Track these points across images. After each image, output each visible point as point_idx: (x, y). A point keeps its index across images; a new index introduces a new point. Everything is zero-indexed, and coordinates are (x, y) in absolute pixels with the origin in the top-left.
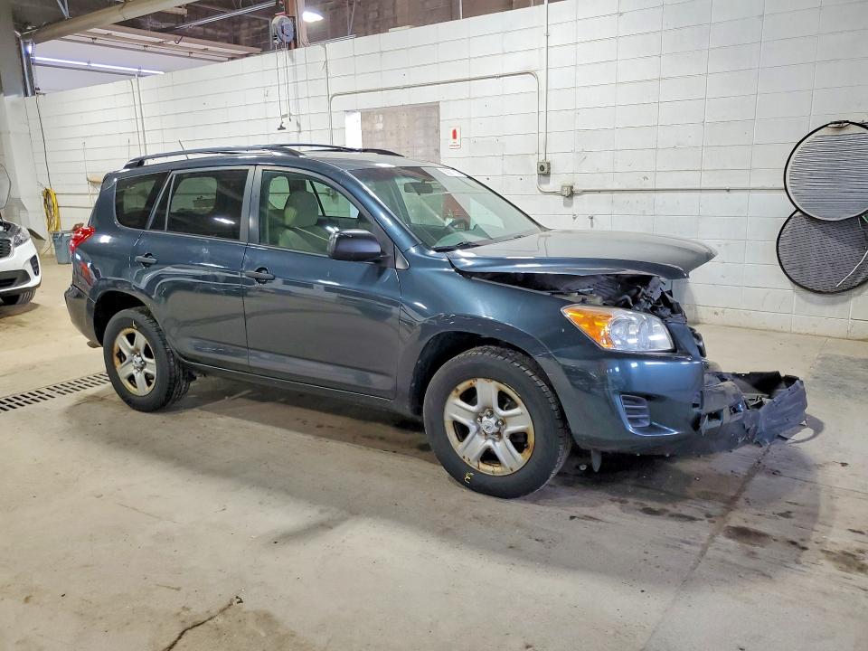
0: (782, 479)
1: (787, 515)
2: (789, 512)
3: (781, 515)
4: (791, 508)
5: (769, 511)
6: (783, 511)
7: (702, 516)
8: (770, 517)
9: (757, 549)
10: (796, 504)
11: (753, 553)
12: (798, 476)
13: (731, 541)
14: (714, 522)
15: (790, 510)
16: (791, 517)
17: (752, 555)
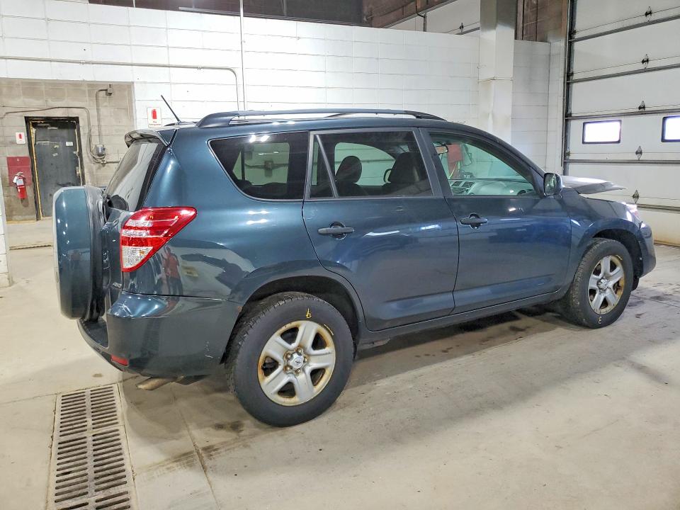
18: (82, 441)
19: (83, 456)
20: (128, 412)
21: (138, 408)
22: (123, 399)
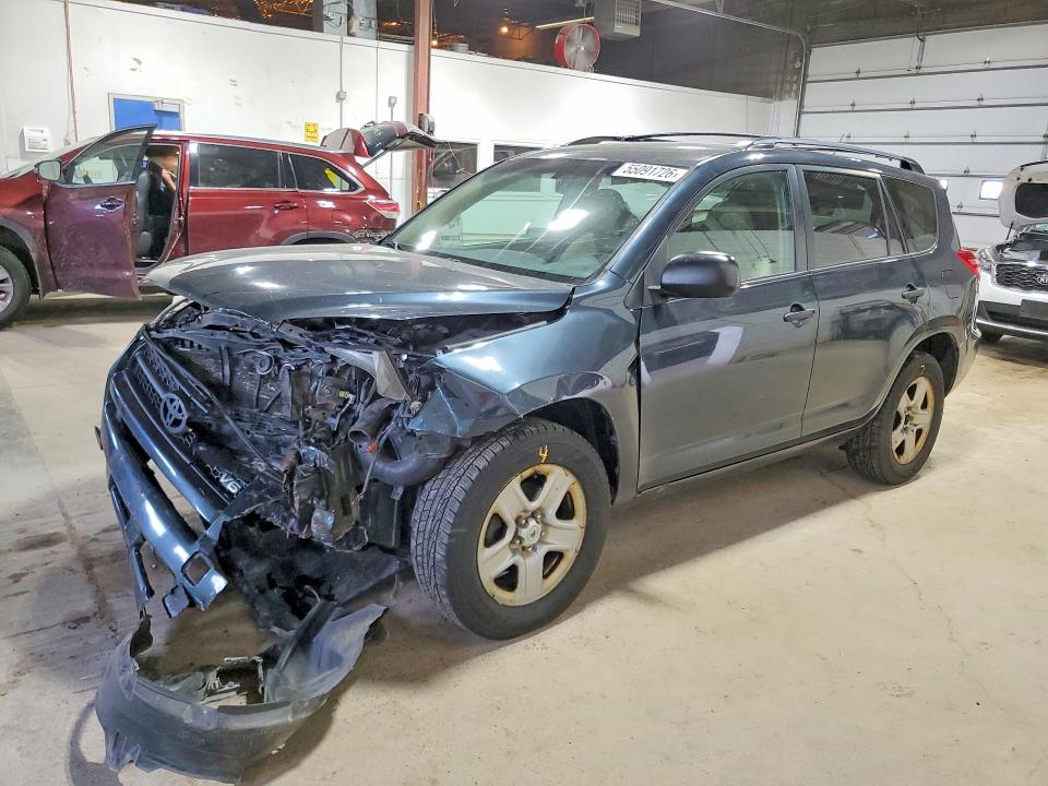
0: (59, 618)
1: (16, 578)
2: (15, 582)
3: (22, 575)
4: (16, 588)
5: (39, 572)
6: (24, 579)
7: (101, 537)
8: (33, 566)
9: (22, 536)
10: (16, 594)
11: (22, 532)
12: (42, 636)
13: (51, 531)
14: (83, 538)
15: (18, 584)
16: (10, 577)
17: (22, 531)
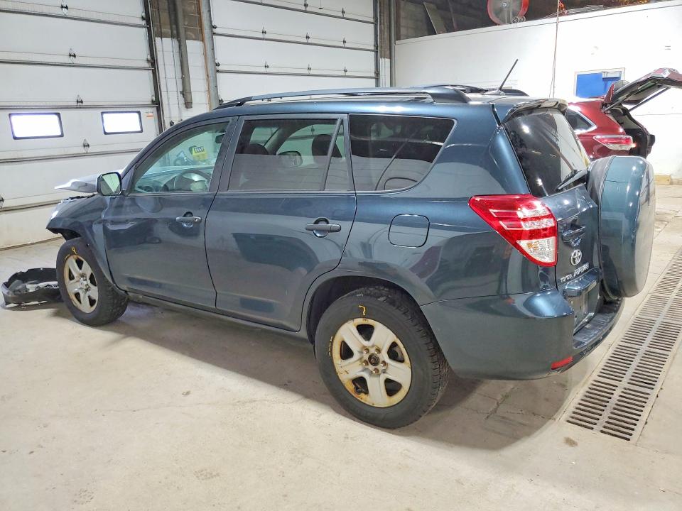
18: (631, 382)
19: (637, 371)
20: (578, 383)
21: (567, 382)
22: (571, 397)
